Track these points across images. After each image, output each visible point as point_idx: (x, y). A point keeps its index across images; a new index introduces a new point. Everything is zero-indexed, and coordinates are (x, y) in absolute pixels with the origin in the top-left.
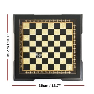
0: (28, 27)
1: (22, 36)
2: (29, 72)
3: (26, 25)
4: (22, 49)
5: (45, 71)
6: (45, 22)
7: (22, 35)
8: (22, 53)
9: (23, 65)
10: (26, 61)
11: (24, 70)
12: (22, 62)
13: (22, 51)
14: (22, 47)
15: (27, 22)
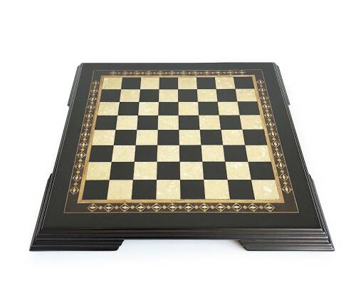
0: (116, 86)
1: (94, 105)
2: (103, 205)
5: (167, 204)
6: (168, 75)
7: (95, 102)
10: (98, 171)
11: (83, 199)
14: (89, 132)
15: (116, 75)
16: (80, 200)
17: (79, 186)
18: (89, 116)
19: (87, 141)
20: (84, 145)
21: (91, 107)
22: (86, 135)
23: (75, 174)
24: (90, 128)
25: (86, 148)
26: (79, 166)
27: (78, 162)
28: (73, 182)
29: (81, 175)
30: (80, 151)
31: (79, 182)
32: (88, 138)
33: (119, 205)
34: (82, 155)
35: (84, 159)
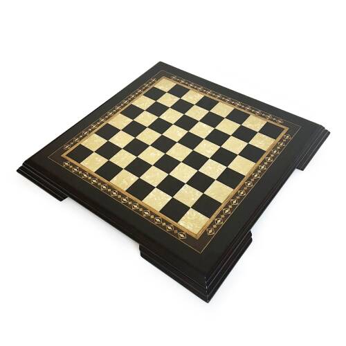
0: (192, 214)
1: (229, 203)
2: (271, 120)
3: (193, 223)
5: (230, 103)
6: (131, 200)
7: (226, 207)
9: (279, 139)
11: (283, 129)
14: (251, 177)
15: (180, 231)
16: (286, 129)
17: (283, 138)
18: (242, 193)
19: (258, 168)
20: (263, 167)
21: (235, 202)
22: (256, 176)
23: (282, 147)
24: (249, 180)
25: (262, 164)
26: (275, 152)
27: (275, 155)
28: (285, 143)
29: (277, 145)
30: (269, 163)
31: (281, 141)
32: (255, 172)
33: (261, 116)
34: (269, 159)
35: (269, 156)
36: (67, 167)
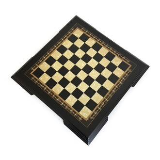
0: (85, 109)
1: (101, 104)
2: (124, 60)
3: (85, 113)
4: (113, 89)
5: (107, 48)
6: (60, 100)
7: (99, 106)
8: (117, 85)
9: (126, 71)
10: (119, 73)
11: (129, 66)
12: (125, 75)
13: (115, 87)
14: (111, 91)
15: (80, 117)
23: (127, 76)
26: (123, 78)
27: (123, 81)
28: (129, 74)
33: (120, 57)
35: (120, 81)
36: (33, 80)
